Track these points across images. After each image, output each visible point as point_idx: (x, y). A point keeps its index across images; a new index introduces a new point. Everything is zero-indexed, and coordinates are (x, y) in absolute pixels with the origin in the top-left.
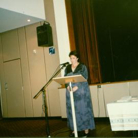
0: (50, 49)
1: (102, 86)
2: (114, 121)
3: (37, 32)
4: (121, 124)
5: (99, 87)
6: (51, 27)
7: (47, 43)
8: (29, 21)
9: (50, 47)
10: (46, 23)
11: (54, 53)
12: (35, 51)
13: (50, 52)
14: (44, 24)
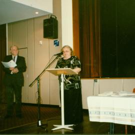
0: (55, 41)
1: (98, 80)
2: (92, 113)
3: (44, 25)
5: (95, 81)
6: (57, 21)
7: (52, 35)
8: (37, 13)
10: (53, 17)
11: (58, 45)
12: (41, 42)
13: (55, 44)
14: (51, 17)
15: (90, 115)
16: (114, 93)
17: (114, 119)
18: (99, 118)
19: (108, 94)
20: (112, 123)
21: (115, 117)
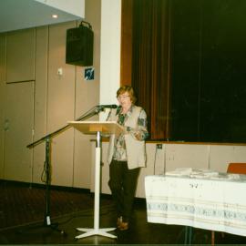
0: (86, 70)
1: (164, 145)
3: (67, 38)
4: (165, 212)
5: (159, 147)
6: (92, 33)
7: (82, 59)
8: (55, 16)
9: (86, 68)
10: (85, 25)
11: (92, 78)
12: (60, 70)
14: (81, 25)
15: (148, 211)
16: (193, 170)
17: (193, 219)
18: (165, 216)
19: (183, 173)
20: (189, 227)
21: (195, 215)
